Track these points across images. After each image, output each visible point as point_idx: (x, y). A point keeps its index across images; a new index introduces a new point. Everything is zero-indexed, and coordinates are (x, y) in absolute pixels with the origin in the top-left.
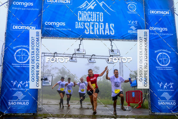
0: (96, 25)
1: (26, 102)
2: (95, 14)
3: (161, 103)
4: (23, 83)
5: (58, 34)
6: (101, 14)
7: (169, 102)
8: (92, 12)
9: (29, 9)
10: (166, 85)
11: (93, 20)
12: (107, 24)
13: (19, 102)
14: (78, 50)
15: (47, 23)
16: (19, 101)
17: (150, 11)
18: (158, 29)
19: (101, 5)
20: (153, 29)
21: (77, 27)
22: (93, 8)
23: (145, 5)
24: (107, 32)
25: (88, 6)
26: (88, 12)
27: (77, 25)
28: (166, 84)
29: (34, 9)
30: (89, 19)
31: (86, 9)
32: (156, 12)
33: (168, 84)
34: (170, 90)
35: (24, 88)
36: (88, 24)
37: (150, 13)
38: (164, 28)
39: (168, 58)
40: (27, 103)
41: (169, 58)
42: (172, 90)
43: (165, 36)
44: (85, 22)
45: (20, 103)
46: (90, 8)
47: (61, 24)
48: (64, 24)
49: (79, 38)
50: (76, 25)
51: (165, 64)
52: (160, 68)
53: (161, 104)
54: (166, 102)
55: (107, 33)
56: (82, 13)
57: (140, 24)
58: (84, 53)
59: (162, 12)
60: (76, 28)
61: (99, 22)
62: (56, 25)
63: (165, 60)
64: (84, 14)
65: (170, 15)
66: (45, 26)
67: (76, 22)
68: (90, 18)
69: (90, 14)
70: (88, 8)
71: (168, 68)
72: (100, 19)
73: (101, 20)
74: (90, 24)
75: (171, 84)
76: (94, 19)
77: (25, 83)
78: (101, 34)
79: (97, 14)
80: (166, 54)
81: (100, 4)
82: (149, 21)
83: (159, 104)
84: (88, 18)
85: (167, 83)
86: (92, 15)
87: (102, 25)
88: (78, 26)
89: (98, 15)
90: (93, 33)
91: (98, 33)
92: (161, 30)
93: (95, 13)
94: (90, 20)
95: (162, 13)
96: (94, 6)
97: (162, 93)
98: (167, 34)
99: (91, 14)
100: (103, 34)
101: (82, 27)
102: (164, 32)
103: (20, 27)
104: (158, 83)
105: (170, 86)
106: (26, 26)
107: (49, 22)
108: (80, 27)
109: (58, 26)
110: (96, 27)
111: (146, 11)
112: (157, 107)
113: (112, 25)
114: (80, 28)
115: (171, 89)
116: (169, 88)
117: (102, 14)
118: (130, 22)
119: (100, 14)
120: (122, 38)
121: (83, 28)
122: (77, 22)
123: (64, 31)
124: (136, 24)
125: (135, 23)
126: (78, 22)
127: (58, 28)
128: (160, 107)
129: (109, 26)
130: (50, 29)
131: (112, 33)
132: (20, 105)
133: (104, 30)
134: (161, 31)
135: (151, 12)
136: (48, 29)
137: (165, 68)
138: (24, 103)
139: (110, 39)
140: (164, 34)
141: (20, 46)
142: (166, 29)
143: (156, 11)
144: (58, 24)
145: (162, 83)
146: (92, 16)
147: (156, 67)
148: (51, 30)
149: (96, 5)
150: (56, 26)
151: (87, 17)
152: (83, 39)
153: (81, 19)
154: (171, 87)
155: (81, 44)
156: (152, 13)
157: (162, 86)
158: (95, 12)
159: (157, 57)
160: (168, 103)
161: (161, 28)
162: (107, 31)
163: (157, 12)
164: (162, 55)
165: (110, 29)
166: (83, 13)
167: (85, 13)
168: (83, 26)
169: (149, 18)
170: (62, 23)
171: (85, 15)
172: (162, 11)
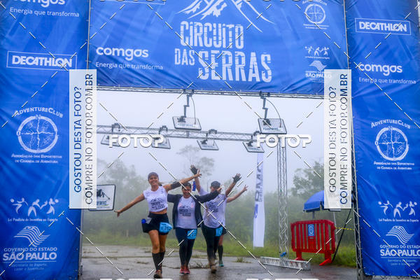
0: (227, 57)
1: (49, 253)
2: (224, 29)
3: (388, 253)
4: (41, 203)
5: (131, 79)
6: (239, 29)
7: (406, 249)
8: (215, 25)
9: (54, 14)
10: (398, 208)
11: (218, 43)
12: (253, 54)
13: (32, 252)
14: (182, 120)
15: (102, 51)
16: (31, 249)
17: (360, 23)
18: (379, 68)
19: (239, 7)
20: (368, 68)
21: (179, 60)
22: (217, 13)
23: (348, 7)
24: (254, 75)
25: (205, 9)
26: (207, 24)
27: (179, 57)
28: (399, 205)
29: (68, 14)
30: (208, 43)
31: (201, 16)
32: (373, 26)
33: (403, 205)
34: (408, 221)
35: (44, 217)
36: (206, 53)
37: (361, 28)
38: (395, 67)
39: (403, 140)
40: (53, 256)
41: (406, 140)
42: (413, 221)
43: (398, 85)
44: (198, 49)
45: (34, 256)
46: (212, 14)
47: (138, 53)
48: (144, 54)
49: (184, 90)
50: (176, 55)
51: (397, 156)
52: (385, 166)
53: (388, 256)
54: (399, 249)
55: (254, 79)
56: (191, 27)
57: (335, 55)
58: (197, 127)
59: (388, 27)
60: (176, 63)
61: (234, 50)
62: (126, 56)
63: (396, 146)
64: (196, 30)
65: (408, 32)
66: (96, 58)
67: (176, 50)
68: (211, 40)
69: (210, 30)
70: (205, 15)
71: (404, 166)
72: (237, 42)
73: (240, 45)
74: (210, 54)
75: (411, 205)
76: (220, 42)
77: (46, 203)
78: (237, 79)
79: (227, 30)
80: (400, 131)
81: (236, 3)
82: (358, 47)
83: (383, 254)
84: (206, 38)
85: (400, 203)
86: (215, 31)
87: (240, 57)
88: (181, 59)
89: (230, 33)
90: (218, 78)
91: (231, 79)
92: (387, 70)
93: (222, 27)
94: (210, 45)
95: (391, 27)
96: (222, 9)
97: (390, 226)
98: (402, 81)
99: (213, 28)
100: (244, 79)
101: (190, 61)
102: (394, 76)
103: (30, 61)
104: (380, 203)
105: (409, 209)
106: (48, 57)
107: (108, 49)
108: (185, 61)
109: (129, 57)
110: (227, 62)
111: (350, 23)
112: (378, 263)
113: (266, 58)
114: (187, 64)
115: (412, 217)
116: (405, 214)
117: (242, 28)
118: (310, 50)
119: (237, 30)
120: (290, 89)
121: (193, 64)
122: (178, 50)
123: (146, 71)
124: (326, 56)
125: (324, 52)
126: (182, 48)
127: (130, 62)
128: (384, 261)
129: (259, 61)
130: (111, 66)
131: (267, 76)
132: (34, 260)
133: (247, 69)
134: (387, 73)
135: (363, 26)
136: (104, 65)
137: (397, 166)
138: (44, 255)
139: (261, 92)
140: (395, 82)
141: (32, 109)
142: (399, 69)
143: (374, 24)
144: (129, 53)
145: (388, 202)
146: (215, 33)
147: (375, 163)
148: (114, 68)
149: (225, 5)
150: (124, 58)
151: (203, 36)
152: (193, 90)
153: (187, 42)
154: (412, 211)
155: (188, 106)
156: (363, 28)
157: (390, 211)
158: (224, 25)
159: (378, 138)
160: (404, 253)
161: (388, 67)
162: (254, 72)
163: (377, 27)
164: (388, 133)
165: (261, 69)
166: (193, 25)
167: (198, 27)
168: (194, 60)
169: (358, 40)
170: (140, 50)
171: (198, 32)
172: (390, 22)
